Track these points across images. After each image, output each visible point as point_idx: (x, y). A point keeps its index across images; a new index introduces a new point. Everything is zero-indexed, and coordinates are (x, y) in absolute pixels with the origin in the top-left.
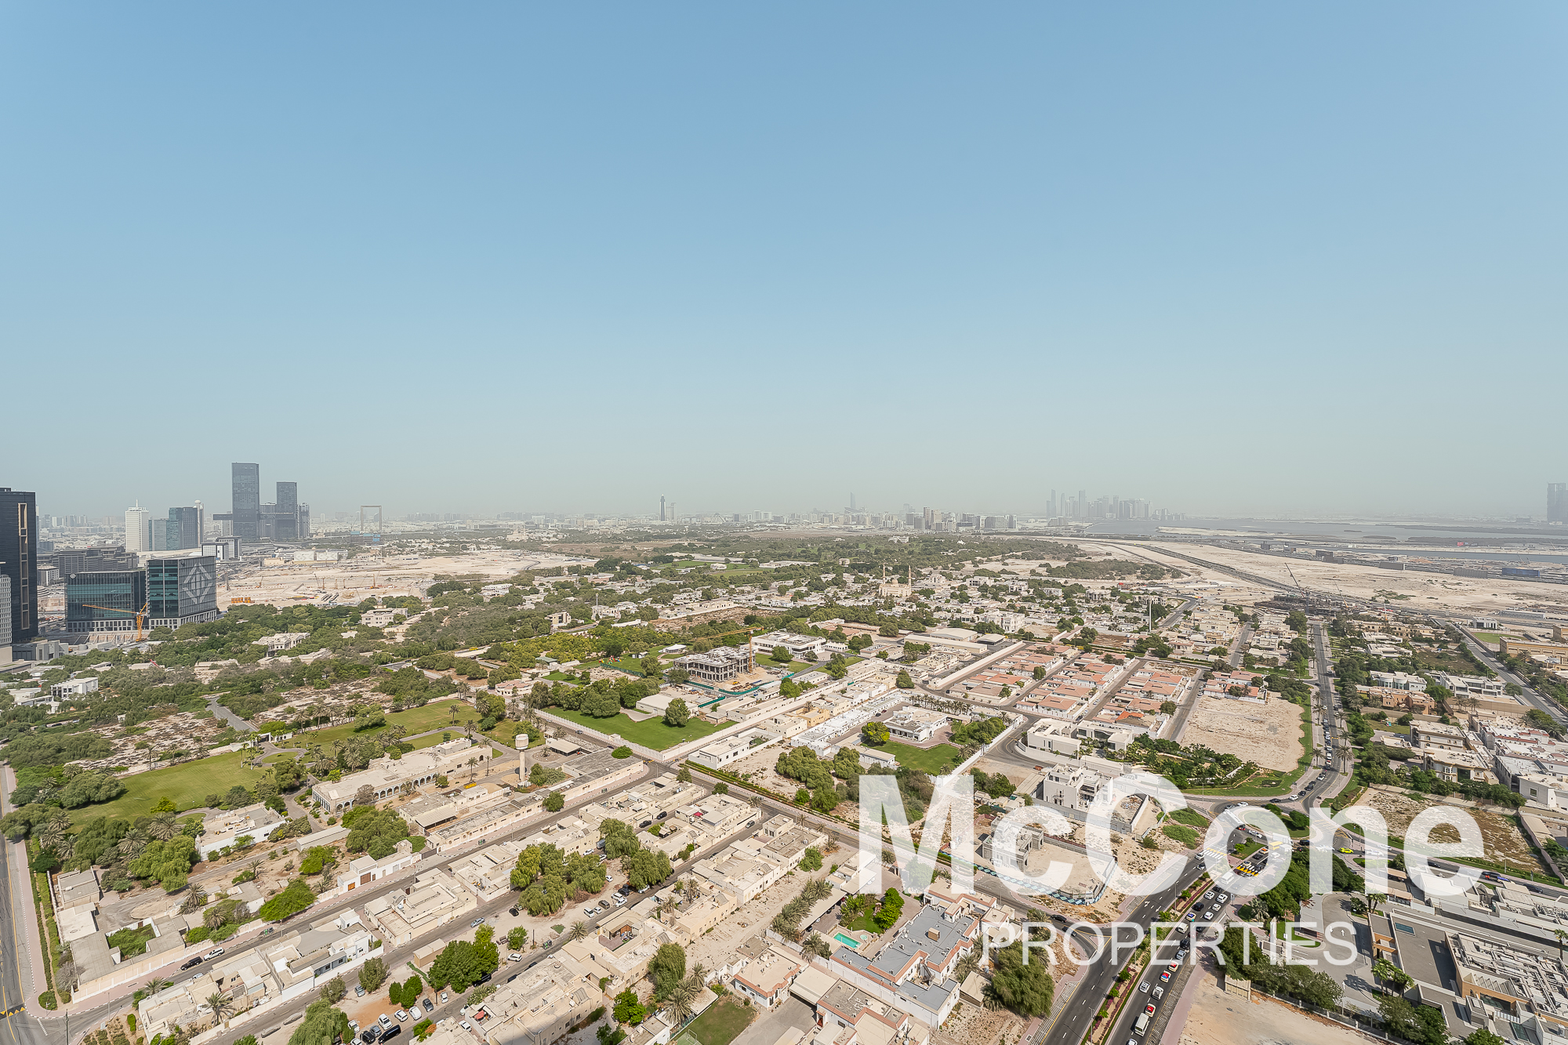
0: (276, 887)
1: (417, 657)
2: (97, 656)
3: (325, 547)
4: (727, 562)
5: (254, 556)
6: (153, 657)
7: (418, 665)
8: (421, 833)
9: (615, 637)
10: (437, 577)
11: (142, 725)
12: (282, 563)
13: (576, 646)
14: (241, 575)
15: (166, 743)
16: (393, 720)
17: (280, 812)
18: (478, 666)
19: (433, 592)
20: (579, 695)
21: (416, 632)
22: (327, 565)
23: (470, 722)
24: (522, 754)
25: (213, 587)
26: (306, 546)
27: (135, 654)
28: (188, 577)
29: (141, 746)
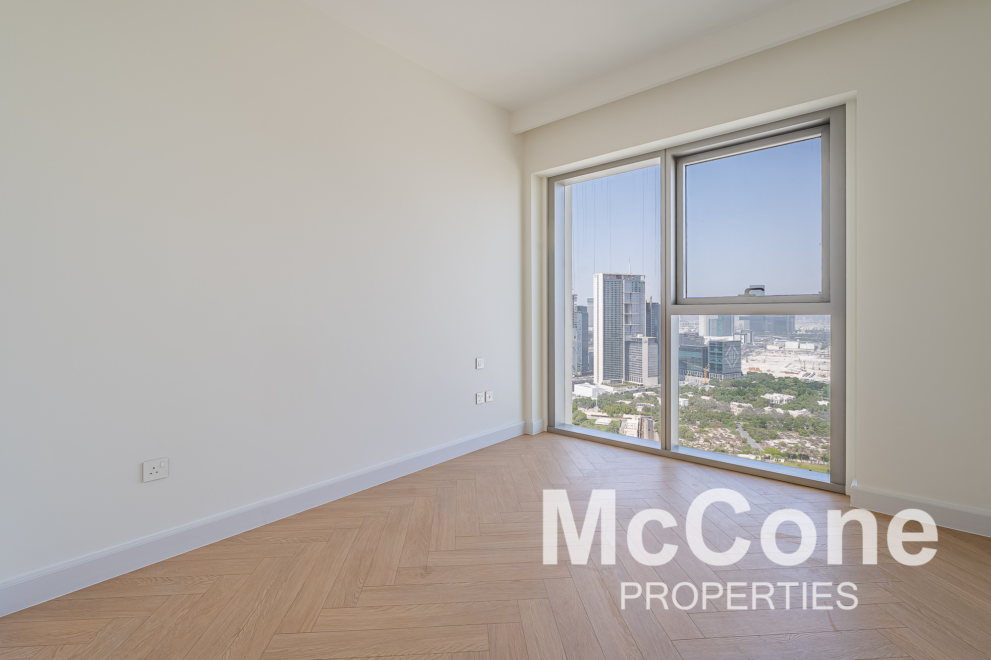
2: (688, 388)
3: (806, 340)
5: (761, 343)
6: (711, 394)
11: (706, 429)
12: (778, 348)
14: (754, 354)
15: (718, 443)
22: (807, 352)
25: (740, 359)
26: (792, 338)
27: (703, 390)
28: (727, 352)
29: (706, 441)
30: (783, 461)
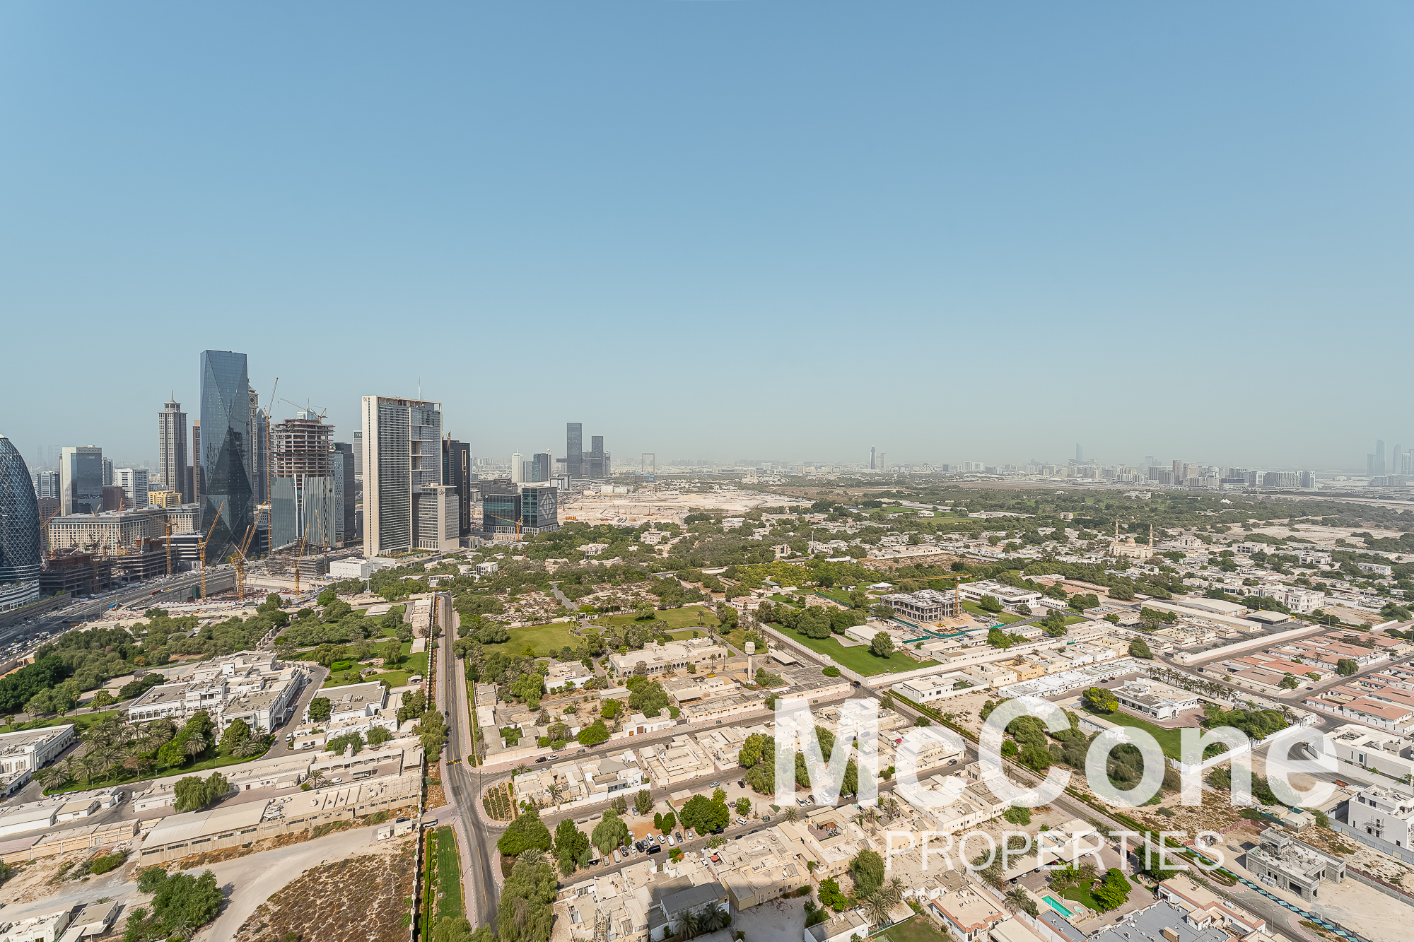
0: (587, 722)
1: (677, 570)
2: (497, 548)
3: (620, 483)
4: (935, 510)
5: (579, 488)
6: (524, 552)
7: (677, 576)
8: (677, 705)
9: (827, 570)
10: (691, 510)
11: (518, 596)
12: (594, 493)
13: (794, 575)
14: (571, 501)
15: (531, 610)
16: (660, 616)
17: (591, 669)
18: (719, 582)
19: (688, 520)
20: (796, 616)
21: (676, 551)
22: (620, 496)
23: (712, 626)
24: (750, 658)
25: (556, 508)
26: (608, 482)
27: (515, 549)
28: (544, 501)
29: (518, 610)
30: (596, 617)
